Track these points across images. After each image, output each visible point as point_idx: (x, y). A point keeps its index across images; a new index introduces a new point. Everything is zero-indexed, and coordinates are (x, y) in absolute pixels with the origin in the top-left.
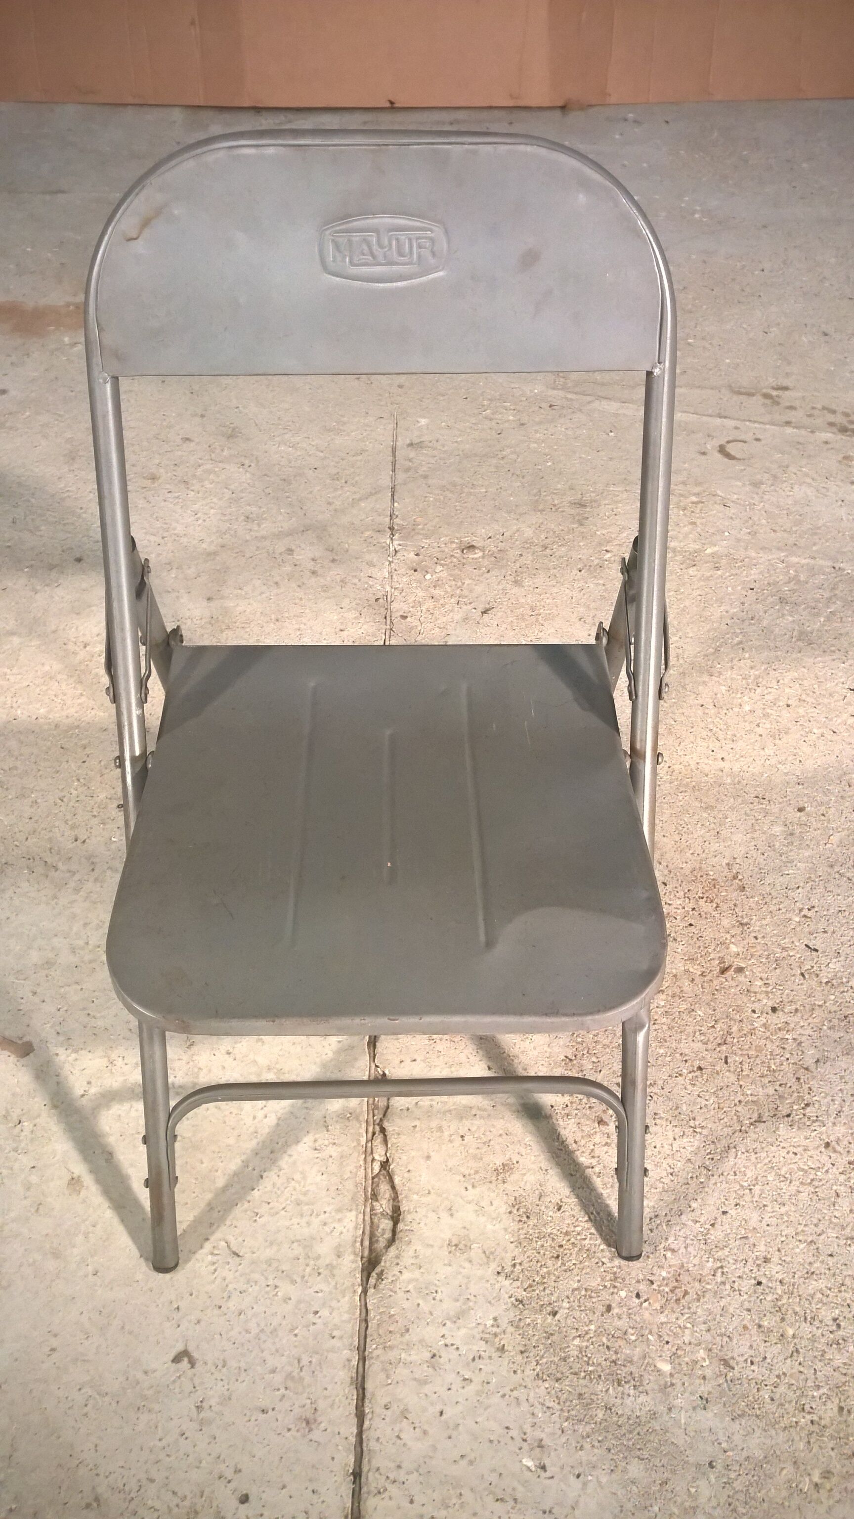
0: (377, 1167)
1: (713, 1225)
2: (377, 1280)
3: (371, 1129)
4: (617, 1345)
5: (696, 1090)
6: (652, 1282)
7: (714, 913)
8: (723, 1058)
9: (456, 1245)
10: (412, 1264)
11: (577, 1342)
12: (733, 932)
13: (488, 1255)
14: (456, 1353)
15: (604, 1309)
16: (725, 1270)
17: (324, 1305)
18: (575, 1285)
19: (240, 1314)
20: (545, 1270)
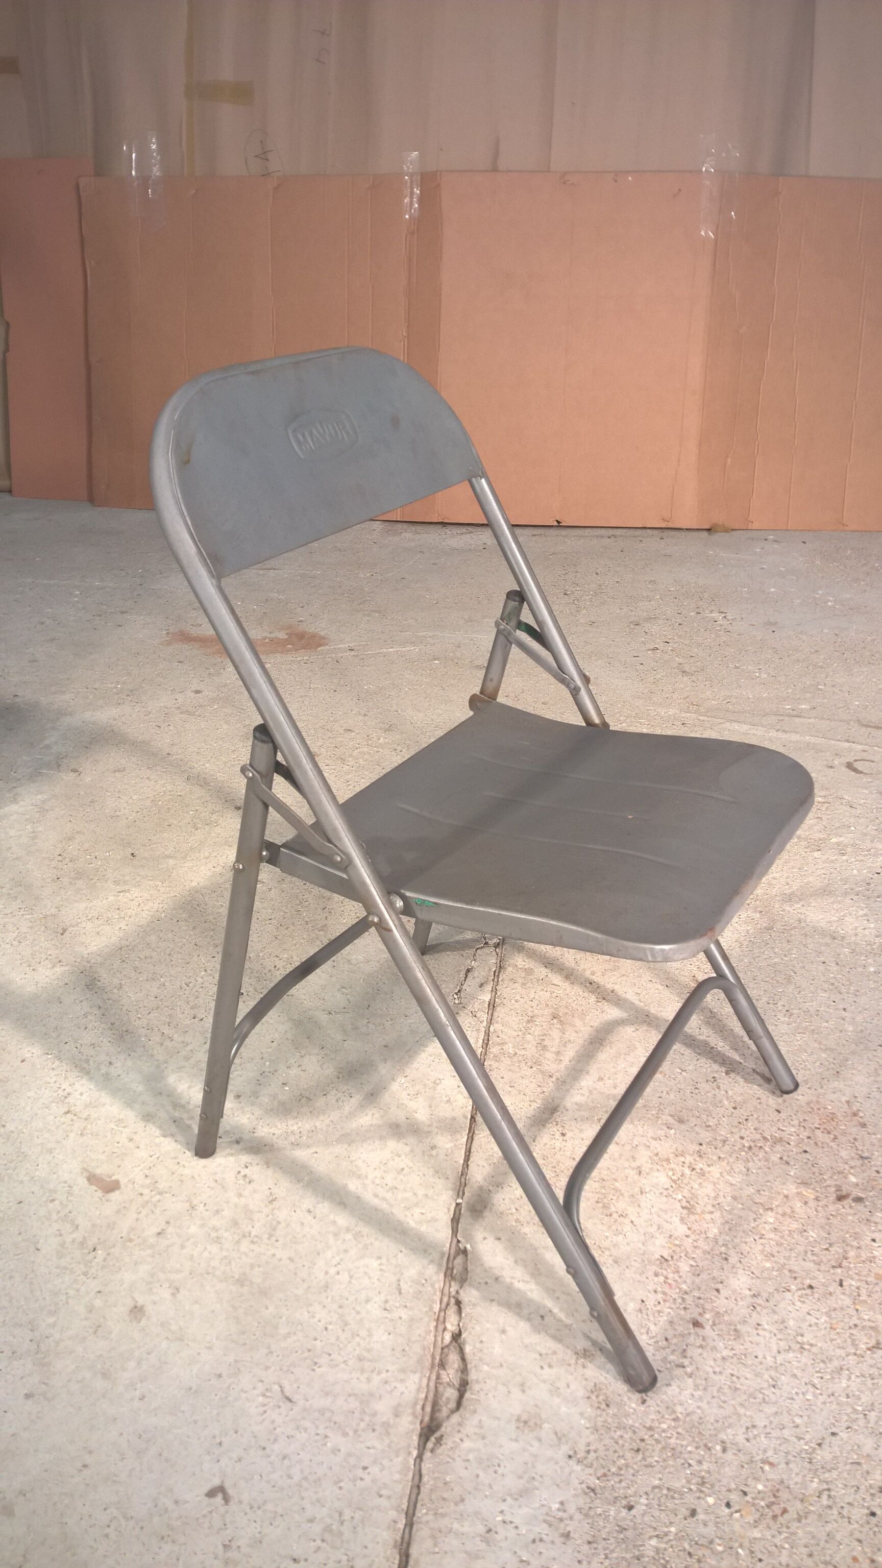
0: (448, 1337)
1: (820, 1445)
2: (435, 1444)
3: (445, 1299)
4: (700, 1553)
5: (805, 1308)
6: (745, 1494)
7: (832, 1144)
8: (838, 1280)
9: (525, 1422)
10: (475, 1434)
11: (654, 1542)
12: (852, 1163)
13: (560, 1437)
14: (514, 1531)
15: (688, 1513)
16: (833, 1493)
17: (375, 1462)
18: (657, 1482)
19: (284, 1458)
20: (623, 1461)
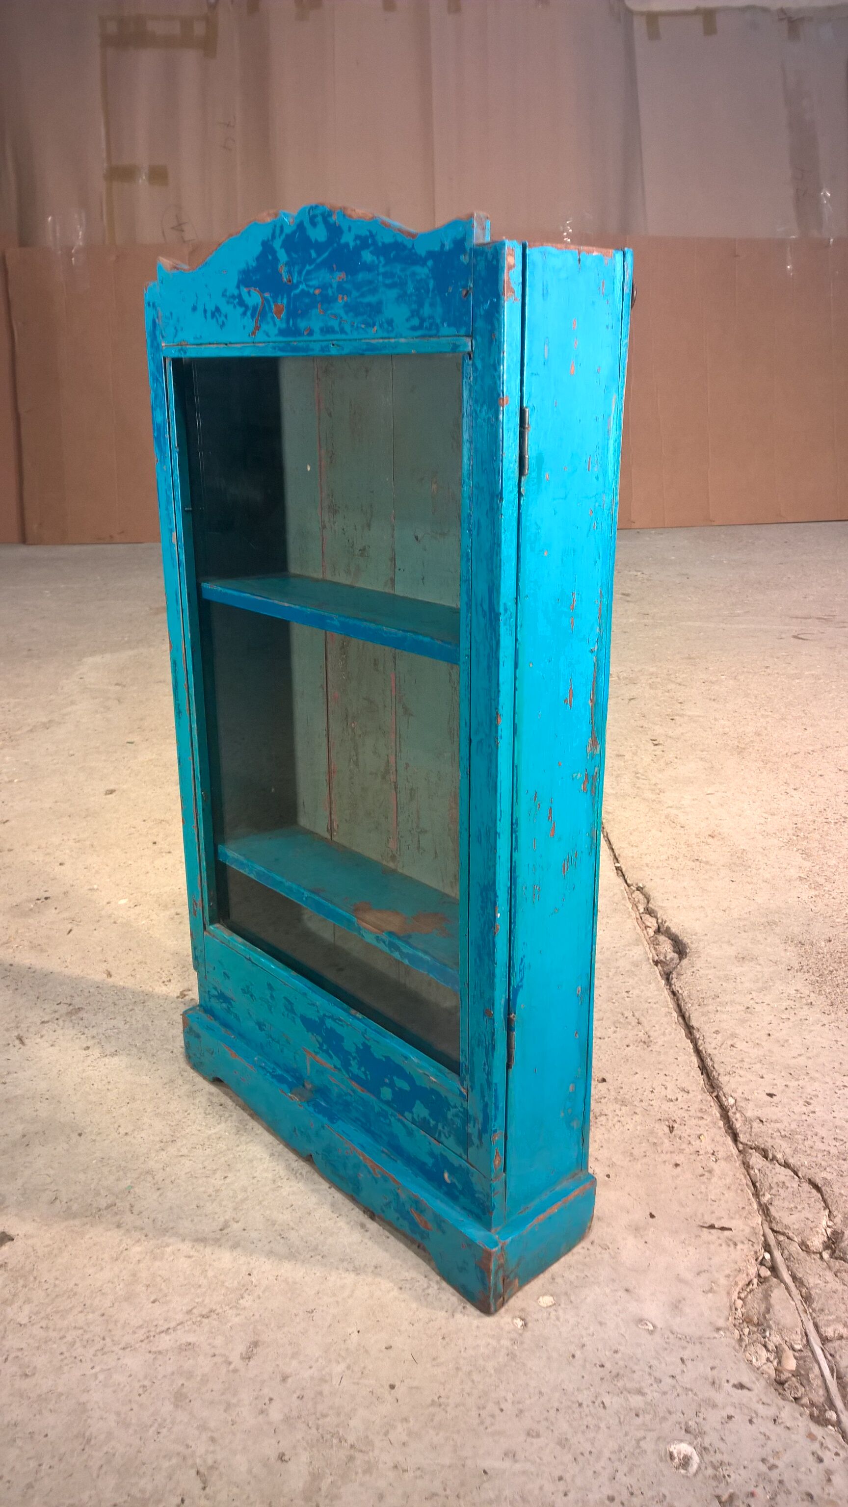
2: (678, 975)
9: (743, 958)
10: (707, 966)
13: (775, 962)
14: (768, 1007)
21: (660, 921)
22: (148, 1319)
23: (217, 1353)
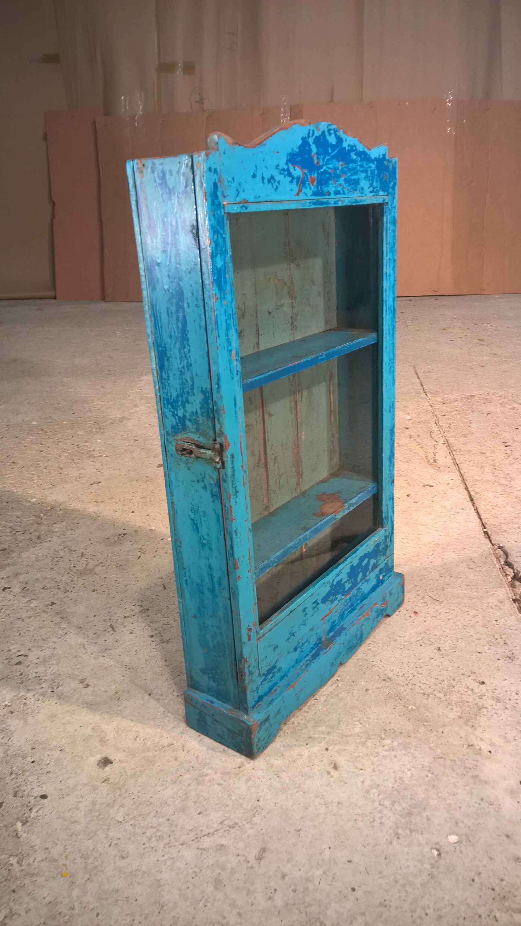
17: (500, 618)
21: (516, 571)
22: (196, 825)
23: (240, 853)
